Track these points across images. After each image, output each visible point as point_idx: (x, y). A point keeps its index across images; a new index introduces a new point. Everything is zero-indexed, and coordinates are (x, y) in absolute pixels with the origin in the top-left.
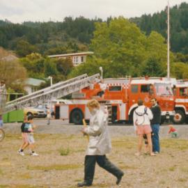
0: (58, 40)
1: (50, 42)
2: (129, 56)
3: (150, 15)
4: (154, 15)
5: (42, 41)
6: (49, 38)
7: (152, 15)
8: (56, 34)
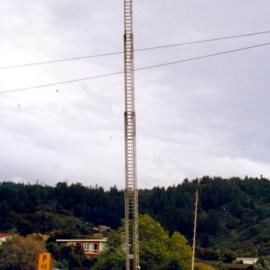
0: (48, 211)
1: (37, 212)
2: (152, 255)
3: (163, 188)
4: (169, 188)
5: (27, 209)
6: (37, 208)
7: (166, 189)
8: (45, 203)
